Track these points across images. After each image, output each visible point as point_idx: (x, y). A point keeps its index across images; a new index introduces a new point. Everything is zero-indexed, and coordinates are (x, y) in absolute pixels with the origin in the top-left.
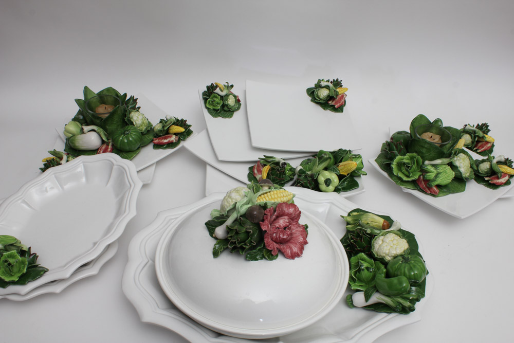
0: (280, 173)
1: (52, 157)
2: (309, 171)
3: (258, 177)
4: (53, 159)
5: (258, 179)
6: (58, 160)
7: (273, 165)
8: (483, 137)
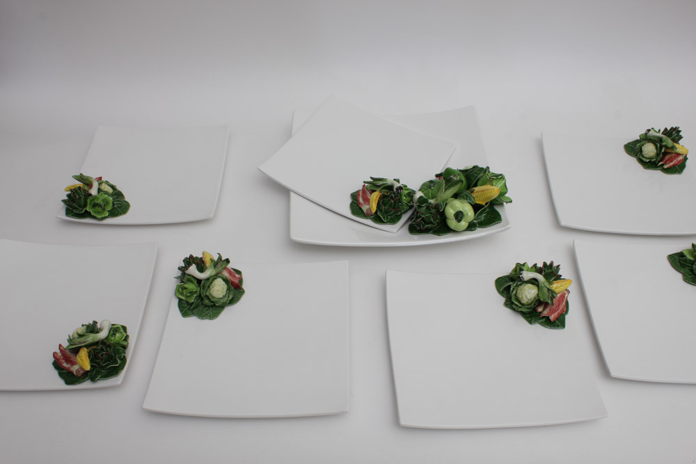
0: (395, 202)
1: (78, 184)
2: (433, 199)
3: (365, 208)
4: (80, 188)
5: (365, 211)
6: (86, 188)
7: (384, 190)
8: (673, 148)
